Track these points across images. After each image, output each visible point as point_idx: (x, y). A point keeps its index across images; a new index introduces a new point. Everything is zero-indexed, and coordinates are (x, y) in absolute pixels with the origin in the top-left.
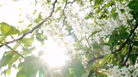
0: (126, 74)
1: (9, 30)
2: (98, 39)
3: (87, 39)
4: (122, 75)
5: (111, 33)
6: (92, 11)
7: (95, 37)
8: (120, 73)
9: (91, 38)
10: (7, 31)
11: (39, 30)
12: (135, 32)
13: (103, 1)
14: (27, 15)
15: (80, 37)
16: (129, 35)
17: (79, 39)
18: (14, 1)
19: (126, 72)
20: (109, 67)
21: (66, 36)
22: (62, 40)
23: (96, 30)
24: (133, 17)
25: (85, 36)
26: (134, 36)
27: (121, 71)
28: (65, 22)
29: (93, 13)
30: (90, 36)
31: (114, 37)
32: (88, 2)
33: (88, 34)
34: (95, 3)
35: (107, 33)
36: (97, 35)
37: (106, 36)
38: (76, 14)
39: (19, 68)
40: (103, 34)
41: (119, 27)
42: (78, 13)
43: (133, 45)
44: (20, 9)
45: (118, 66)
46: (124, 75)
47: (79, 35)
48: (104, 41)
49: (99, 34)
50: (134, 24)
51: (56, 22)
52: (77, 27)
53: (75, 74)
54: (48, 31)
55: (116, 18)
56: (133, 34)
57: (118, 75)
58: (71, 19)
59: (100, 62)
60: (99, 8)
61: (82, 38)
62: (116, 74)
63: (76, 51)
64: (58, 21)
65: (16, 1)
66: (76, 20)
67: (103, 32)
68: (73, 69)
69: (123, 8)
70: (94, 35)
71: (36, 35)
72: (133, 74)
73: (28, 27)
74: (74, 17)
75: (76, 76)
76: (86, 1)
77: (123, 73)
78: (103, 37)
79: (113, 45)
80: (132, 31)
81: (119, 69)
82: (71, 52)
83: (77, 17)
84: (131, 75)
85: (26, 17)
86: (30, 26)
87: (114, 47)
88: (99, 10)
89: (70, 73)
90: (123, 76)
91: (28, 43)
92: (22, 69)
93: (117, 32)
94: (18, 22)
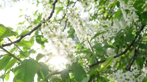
0: (131, 79)
1: (4, 31)
2: (101, 41)
3: (90, 42)
4: (126, 79)
5: (115, 34)
6: (97, 11)
7: (98, 39)
8: (124, 78)
9: (94, 40)
10: (3, 33)
11: (40, 32)
12: (140, 34)
13: (109, 1)
14: (26, 16)
15: (82, 39)
16: (134, 37)
17: (81, 41)
18: (14, 1)
19: (131, 76)
20: (112, 71)
21: (65, 38)
22: (62, 42)
23: (99, 32)
24: (138, 18)
25: (87, 38)
26: (140, 38)
27: (125, 76)
28: (67, 23)
29: (98, 14)
30: (92, 39)
31: (119, 40)
32: (93, 2)
33: (90, 36)
34: (100, 3)
35: (111, 35)
36: (101, 38)
37: (110, 38)
38: (78, 15)
39: (15, 73)
40: (107, 36)
41: (125, 28)
42: (79, 14)
43: (138, 48)
44: (21, 10)
45: (122, 71)
46: (129, 80)
47: (80, 37)
48: (108, 44)
49: (103, 36)
50: (140, 25)
51: (58, 23)
52: (78, 28)
53: (76, 79)
54: (46, 32)
55: (121, 19)
56: (139, 36)
57: (122, 80)
58: (72, 20)
59: (102, 66)
60: (104, 9)
61: (84, 40)
62: (120, 79)
63: (77, 55)
64: (59, 22)
65: (16, 2)
66: (78, 21)
67: (107, 34)
68: (74, 73)
69: (128, 8)
70: (97, 37)
71: (36, 37)
72: (138, 79)
73: (27, 29)
74: (75, 18)
75: (77, 81)
76: (91, 2)
77: (128, 77)
78: (107, 39)
79: (118, 48)
80: (138, 33)
81: (123, 73)
82: (72, 55)
83: (78, 18)
84: (135, 80)
85: (25, 18)
86: (30, 28)
87: (120, 50)
88: (104, 11)
89: (71, 78)
90: (127, 81)
91: (26, 45)
92: (18, 74)
93: (123, 34)
94: (19, 23)
